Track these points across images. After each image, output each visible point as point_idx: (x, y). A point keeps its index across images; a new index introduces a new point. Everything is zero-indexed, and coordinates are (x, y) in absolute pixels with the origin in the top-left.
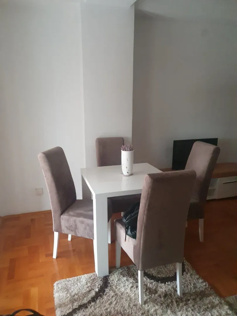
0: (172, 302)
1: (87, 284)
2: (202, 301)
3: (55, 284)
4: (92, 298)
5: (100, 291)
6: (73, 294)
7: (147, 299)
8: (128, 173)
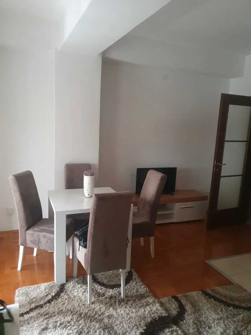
0: (115, 302)
1: (45, 290)
2: (140, 301)
3: (17, 291)
4: (48, 300)
5: (55, 295)
6: (32, 298)
7: (95, 301)
8: (89, 195)
